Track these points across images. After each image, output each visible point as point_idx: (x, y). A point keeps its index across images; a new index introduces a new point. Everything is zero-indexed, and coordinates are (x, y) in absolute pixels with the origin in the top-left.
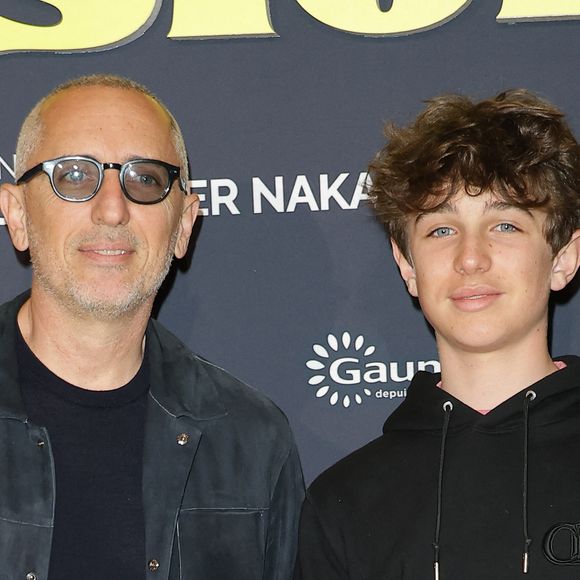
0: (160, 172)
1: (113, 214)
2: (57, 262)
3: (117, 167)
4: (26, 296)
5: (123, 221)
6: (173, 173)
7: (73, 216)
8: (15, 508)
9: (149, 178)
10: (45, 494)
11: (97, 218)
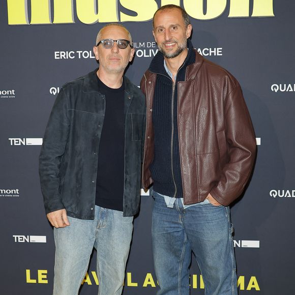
0: (125, 42)
1: (115, 51)
2: (104, 62)
3: (116, 41)
4: (98, 69)
5: (118, 52)
6: (128, 42)
7: (108, 52)
8: (97, 112)
9: (123, 44)
10: (103, 109)
11: (112, 52)
